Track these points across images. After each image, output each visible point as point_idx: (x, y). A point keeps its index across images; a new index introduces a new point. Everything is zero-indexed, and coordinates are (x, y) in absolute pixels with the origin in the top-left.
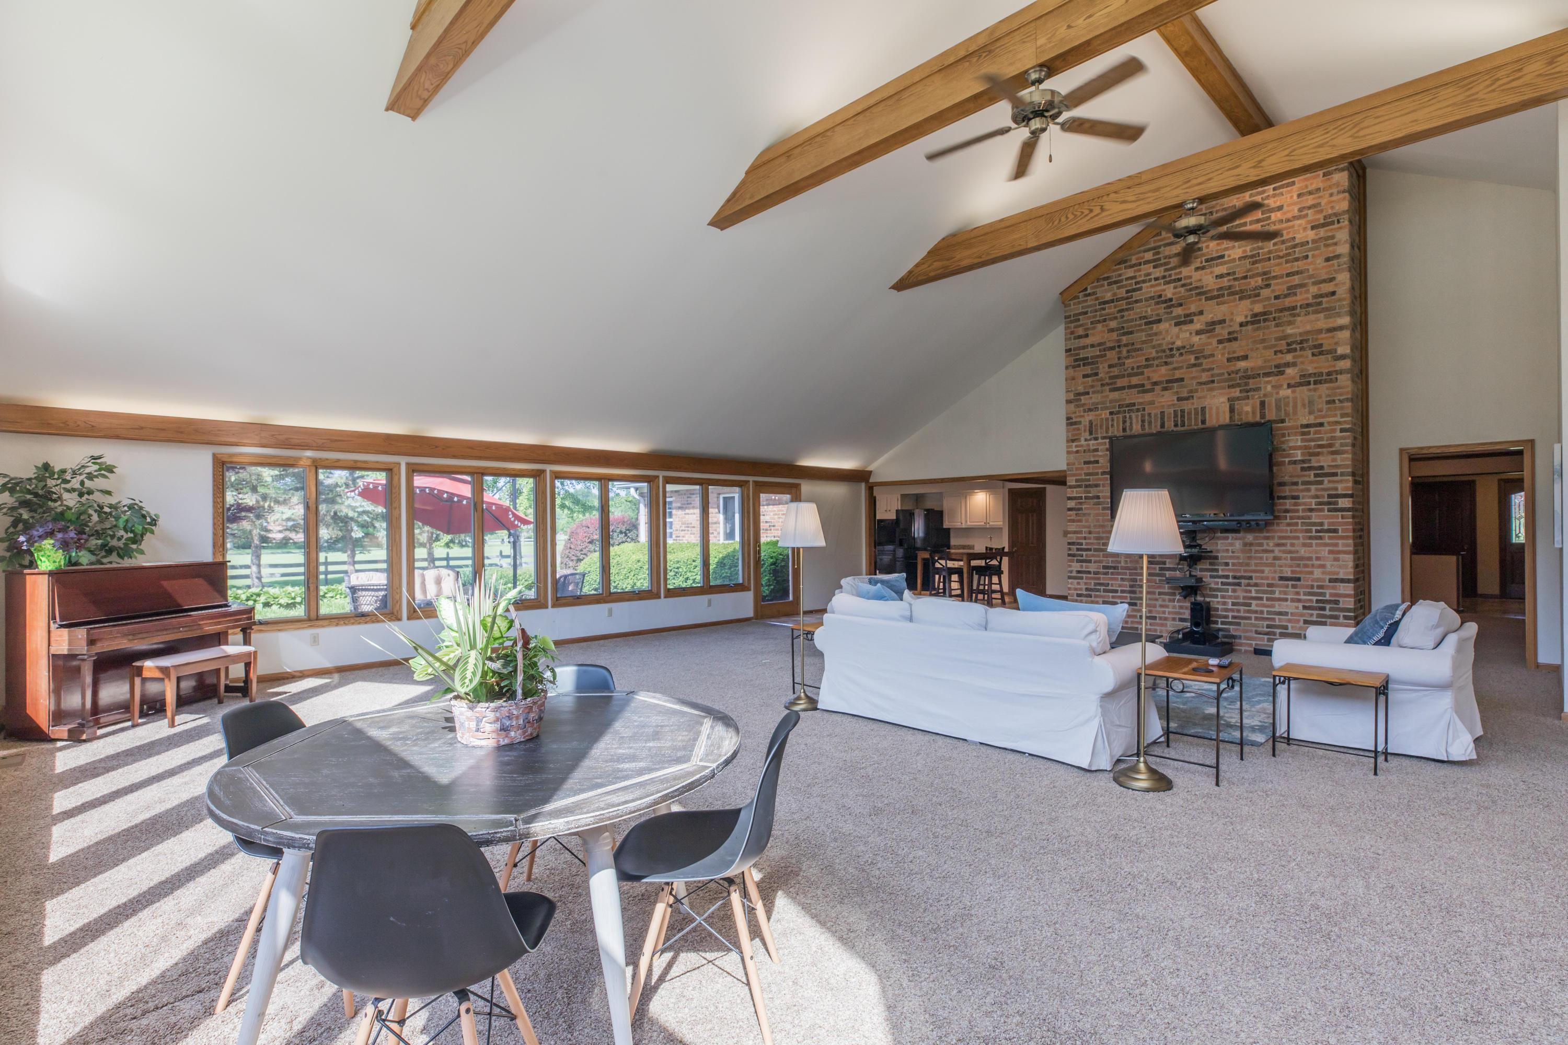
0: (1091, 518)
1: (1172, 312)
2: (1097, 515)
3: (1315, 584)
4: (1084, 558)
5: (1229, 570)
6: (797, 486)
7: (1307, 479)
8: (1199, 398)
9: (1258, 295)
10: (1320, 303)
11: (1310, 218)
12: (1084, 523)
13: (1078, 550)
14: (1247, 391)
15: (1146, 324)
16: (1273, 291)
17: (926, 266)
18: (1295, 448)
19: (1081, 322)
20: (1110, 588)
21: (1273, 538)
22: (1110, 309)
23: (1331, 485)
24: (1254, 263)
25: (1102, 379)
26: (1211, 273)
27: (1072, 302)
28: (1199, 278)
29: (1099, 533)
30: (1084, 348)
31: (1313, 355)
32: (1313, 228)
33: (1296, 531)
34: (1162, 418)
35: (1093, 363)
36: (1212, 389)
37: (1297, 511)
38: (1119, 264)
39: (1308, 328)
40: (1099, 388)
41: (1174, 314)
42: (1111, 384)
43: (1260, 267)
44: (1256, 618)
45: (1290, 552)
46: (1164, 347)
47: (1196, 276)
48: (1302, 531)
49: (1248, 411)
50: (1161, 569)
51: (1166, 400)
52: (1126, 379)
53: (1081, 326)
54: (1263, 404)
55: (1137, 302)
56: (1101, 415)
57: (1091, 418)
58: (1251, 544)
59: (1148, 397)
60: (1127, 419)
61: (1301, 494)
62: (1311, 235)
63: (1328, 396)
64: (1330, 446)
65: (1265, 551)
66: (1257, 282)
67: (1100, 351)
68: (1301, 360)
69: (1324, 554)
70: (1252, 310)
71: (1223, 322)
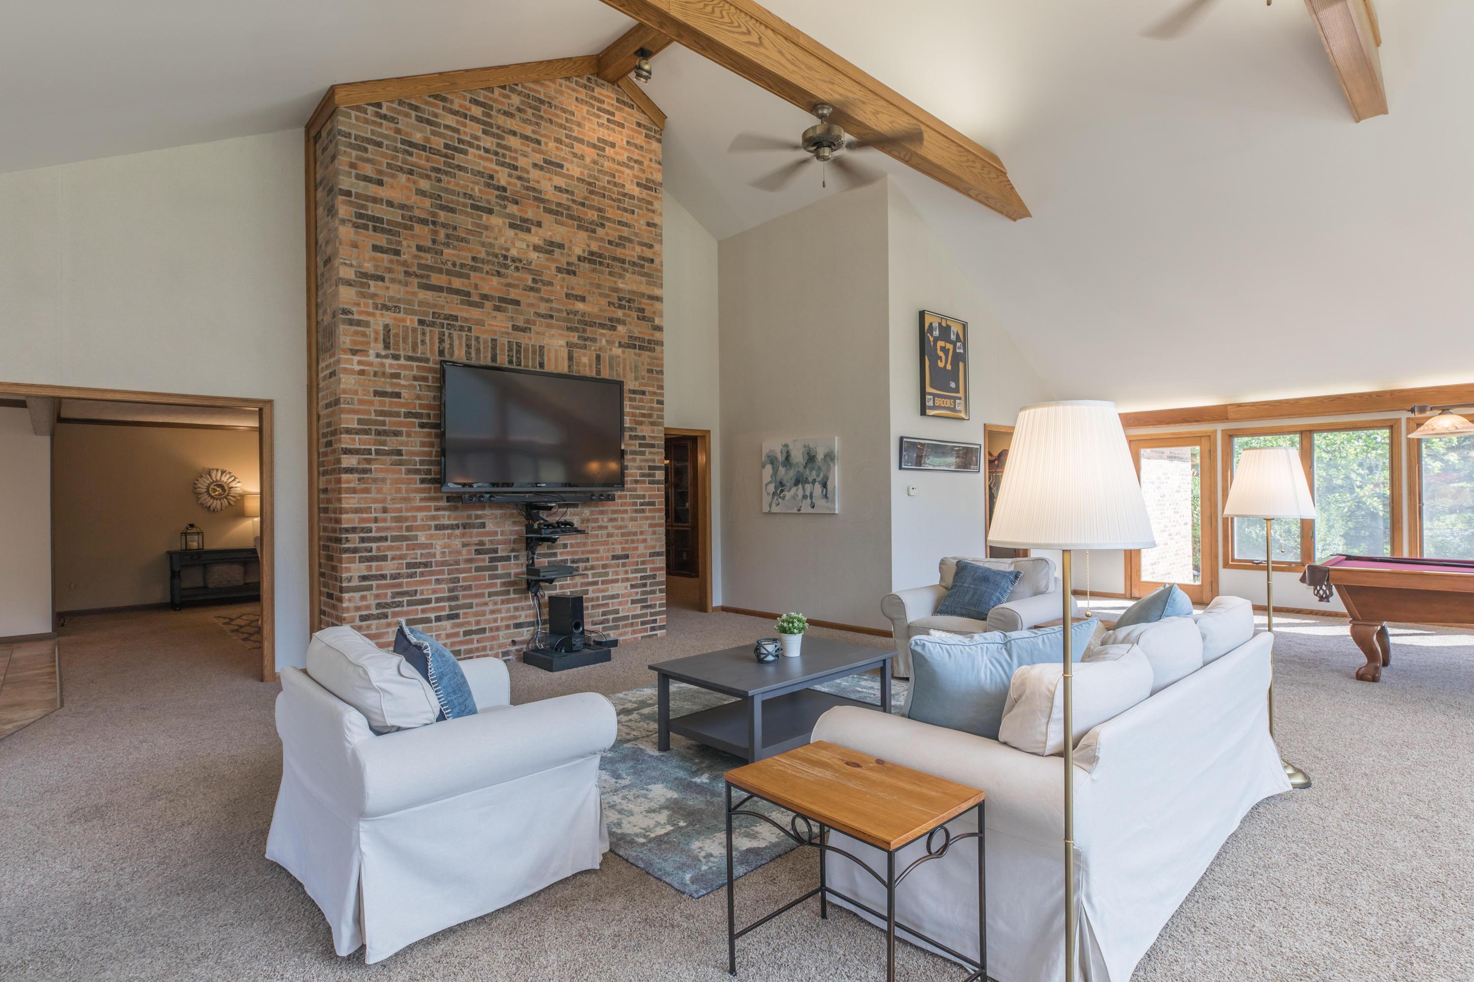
0: (387, 487)
1: (505, 207)
2: (397, 481)
3: (640, 560)
4: (374, 553)
5: (568, 553)
7: (633, 448)
8: (538, 333)
9: (594, 231)
10: (642, 266)
11: (636, 172)
12: (373, 495)
13: (363, 540)
14: (585, 339)
15: (473, 207)
16: (607, 234)
19: (369, 156)
20: (418, 597)
21: (608, 512)
22: (418, 159)
23: (651, 457)
24: (591, 192)
25: (405, 264)
26: (550, 179)
27: (353, 113)
28: (536, 178)
29: (400, 510)
30: (375, 200)
32: (638, 184)
33: (625, 504)
34: (494, 348)
35: (389, 232)
36: (550, 326)
38: (436, 97)
39: (634, 288)
40: (401, 276)
41: (507, 211)
42: (421, 276)
43: (596, 201)
44: (598, 606)
45: (620, 528)
46: (497, 251)
47: (534, 174)
48: (630, 504)
49: (585, 364)
50: (492, 560)
51: (498, 325)
52: (444, 277)
53: (368, 160)
54: (598, 357)
55: (460, 168)
56: (404, 320)
57: (387, 321)
58: (588, 521)
59: (475, 313)
60: (446, 337)
61: (629, 464)
62: (636, 191)
63: (649, 364)
64: (650, 416)
65: (601, 528)
66: (592, 215)
67: (403, 217)
68: (628, 319)
69: (646, 528)
70: (588, 246)
71: (561, 246)
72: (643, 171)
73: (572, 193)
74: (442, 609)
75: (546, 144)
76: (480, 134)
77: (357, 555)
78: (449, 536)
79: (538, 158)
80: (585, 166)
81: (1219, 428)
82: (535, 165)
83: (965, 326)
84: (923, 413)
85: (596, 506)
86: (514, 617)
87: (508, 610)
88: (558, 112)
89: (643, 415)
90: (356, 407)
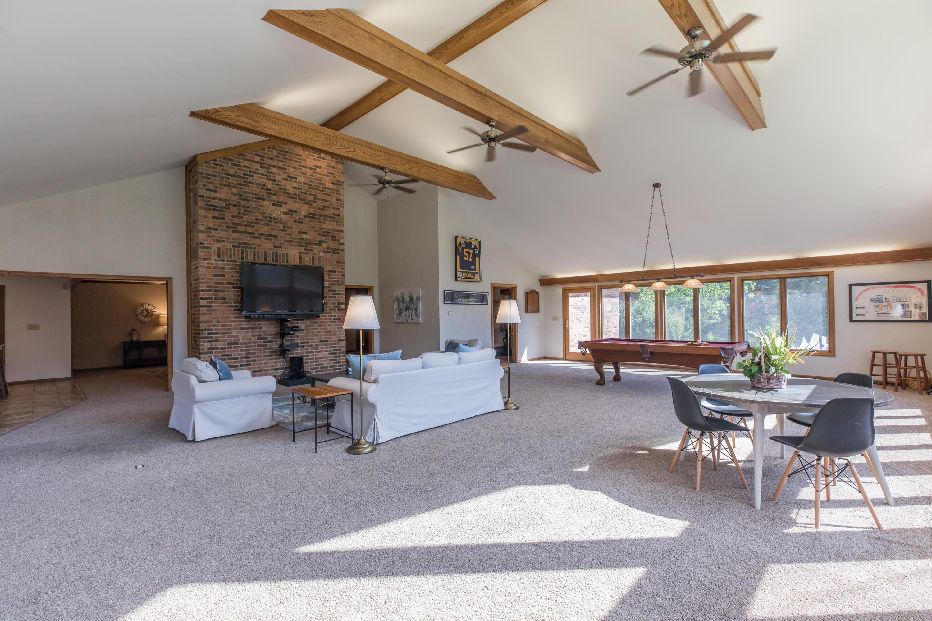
0: (219, 312)
1: (270, 197)
2: (223, 310)
3: (333, 343)
4: (214, 339)
5: (299, 339)
7: (330, 295)
8: (285, 248)
9: (311, 204)
10: (334, 218)
11: (331, 178)
12: (213, 316)
13: (209, 334)
14: (307, 250)
15: (256, 198)
16: (317, 205)
18: (327, 281)
19: (211, 181)
20: (233, 357)
21: (317, 322)
22: (232, 180)
23: (338, 299)
24: (310, 188)
25: (226, 223)
26: (291, 184)
27: (204, 164)
30: (214, 198)
31: (332, 240)
32: (332, 183)
33: (326, 319)
34: (266, 255)
35: (220, 211)
36: (291, 245)
37: (327, 310)
38: (239, 155)
39: (330, 227)
40: (225, 228)
41: (271, 199)
42: (233, 228)
43: (312, 191)
44: (311, 362)
45: (324, 329)
46: (267, 215)
47: (283, 182)
49: (307, 260)
50: (265, 342)
51: (267, 246)
52: (244, 227)
53: (211, 183)
54: (313, 257)
55: (250, 183)
56: (226, 246)
57: (219, 246)
58: (309, 326)
59: (257, 241)
60: (244, 252)
61: (328, 302)
62: (331, 186)
63: (337, 259)
64: (338, 281)
65: (315, 329)
66: (311, 198)
67: (226, 204)
68: (327, 241)
69: (336, 329)
70: (309, 211)
71: (296, 212)
72: (335, 177)
73: (301, 189)
74: (243, 361)
75: (289, 170)
76: (259, 168)
77: (207, 340)
78: (246, 332)
79: (285, 176)
80: (307, 178)
81: (597, 284)
82: (284, 179)
83: (479, 242)
84: (456, 280)
85: (313, 320)
86: (275, 366)
87: (272, 363)
88: (295, 156)
89: (335, 281)
90: (206, 281)
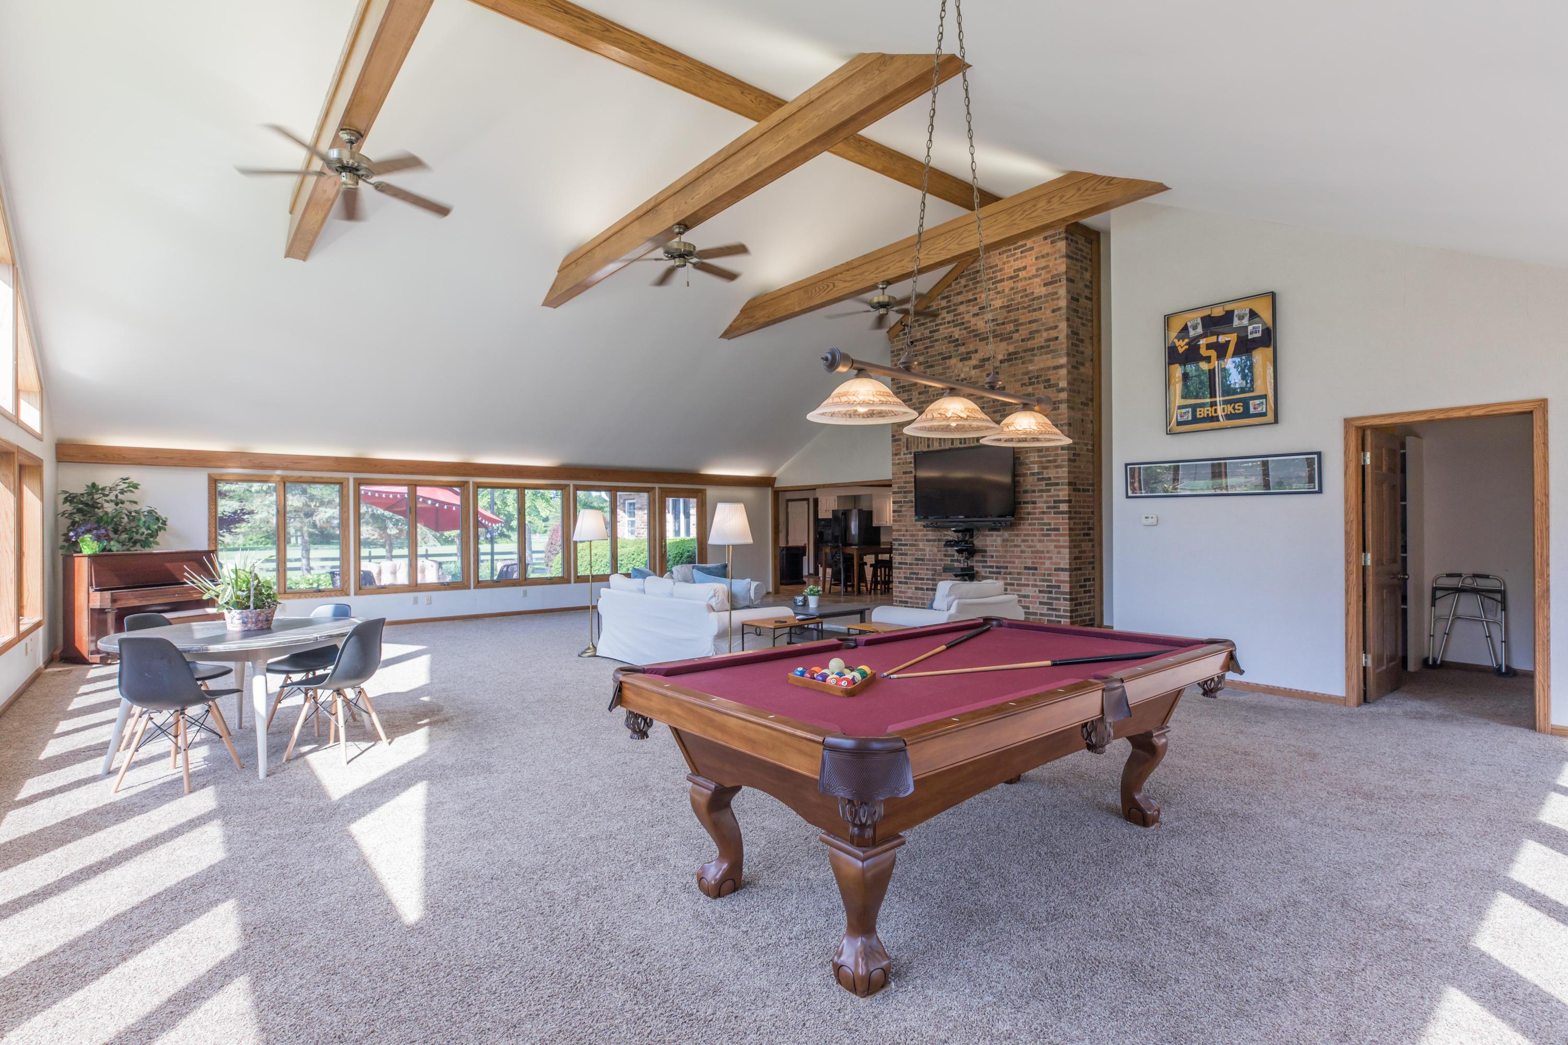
0: (907, 519)
1: (958, 350)
2: (911, 516)
3: (1046, 572)
4: (903, 551)
5: (993, 561)
6: (703, 492)
7: (1040, 488)
9: (1011, 338)
10: (1048, 346)
11: (1043, 277)
12: (903, 523)
13: (899, 545)
15: (942, 359)
16: (1021, 335)
17: (740, 321)
18: (1033, 463)
19: (901, 357)
20: (919, 576)
21: (1020, 535)
22: (920, 346)
23: (1056, 493)
24: (1009, 312)
26: (983, 318)
27: (895, 340)
28: (975, 322)
29: (912, 531)
31: (1045, 388)
32: (1045, 285)
33: (1034, 530)
35: (909, 391)
37: (1035, 514)
39: (1042, 366)
41: (959, 352)
43: (1013, 316)
45: (1031, 547)
47: (973, 321)
48: (1038, 530)
55: (936, 341)
58: (1007, 540)
61: (1037, 500)
62: (1043, 291)
64: (1055, 461)
65: (1016, 546)
66: (1010, 327)
68: (1036, 391)
69: (1052, 548)
70: (1007, 350)
71: (988, 359)
72: (1050, 272)
73: (997, 320)
75: (980, 297)
76: (946, 315)
78: (932, 546)
79: (976, 309)
80: (1005, 296)
82: (974, 315)
85: (1013, 530)
88: (989, 271)
89: (1049, 461)
